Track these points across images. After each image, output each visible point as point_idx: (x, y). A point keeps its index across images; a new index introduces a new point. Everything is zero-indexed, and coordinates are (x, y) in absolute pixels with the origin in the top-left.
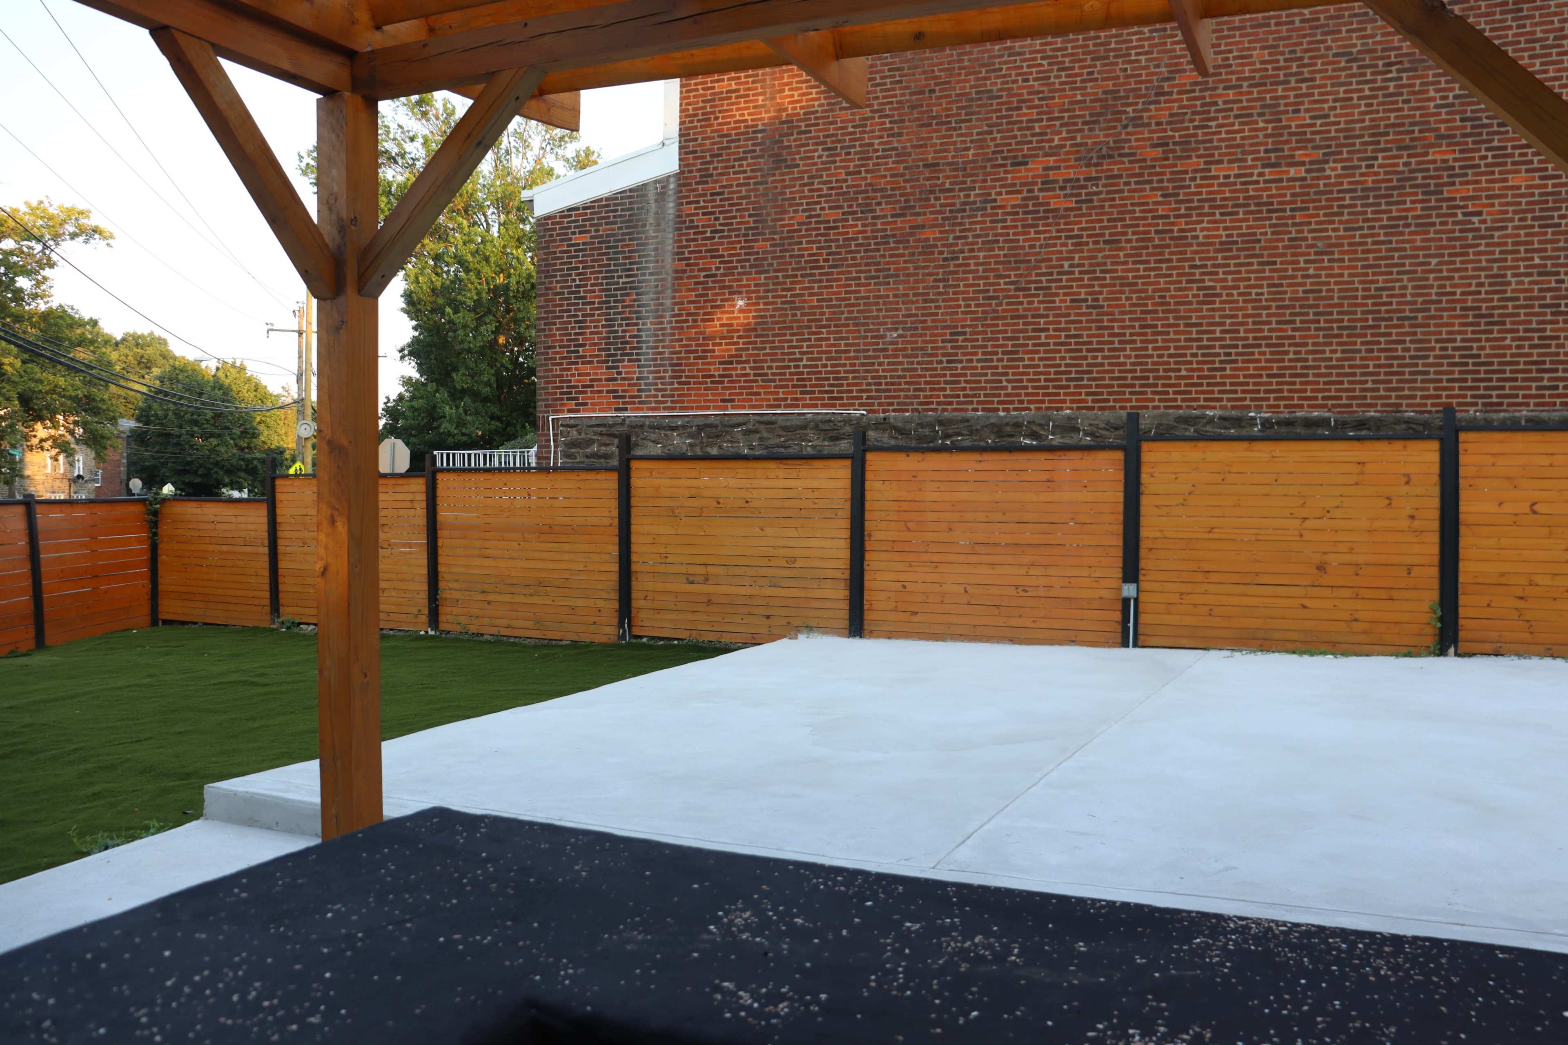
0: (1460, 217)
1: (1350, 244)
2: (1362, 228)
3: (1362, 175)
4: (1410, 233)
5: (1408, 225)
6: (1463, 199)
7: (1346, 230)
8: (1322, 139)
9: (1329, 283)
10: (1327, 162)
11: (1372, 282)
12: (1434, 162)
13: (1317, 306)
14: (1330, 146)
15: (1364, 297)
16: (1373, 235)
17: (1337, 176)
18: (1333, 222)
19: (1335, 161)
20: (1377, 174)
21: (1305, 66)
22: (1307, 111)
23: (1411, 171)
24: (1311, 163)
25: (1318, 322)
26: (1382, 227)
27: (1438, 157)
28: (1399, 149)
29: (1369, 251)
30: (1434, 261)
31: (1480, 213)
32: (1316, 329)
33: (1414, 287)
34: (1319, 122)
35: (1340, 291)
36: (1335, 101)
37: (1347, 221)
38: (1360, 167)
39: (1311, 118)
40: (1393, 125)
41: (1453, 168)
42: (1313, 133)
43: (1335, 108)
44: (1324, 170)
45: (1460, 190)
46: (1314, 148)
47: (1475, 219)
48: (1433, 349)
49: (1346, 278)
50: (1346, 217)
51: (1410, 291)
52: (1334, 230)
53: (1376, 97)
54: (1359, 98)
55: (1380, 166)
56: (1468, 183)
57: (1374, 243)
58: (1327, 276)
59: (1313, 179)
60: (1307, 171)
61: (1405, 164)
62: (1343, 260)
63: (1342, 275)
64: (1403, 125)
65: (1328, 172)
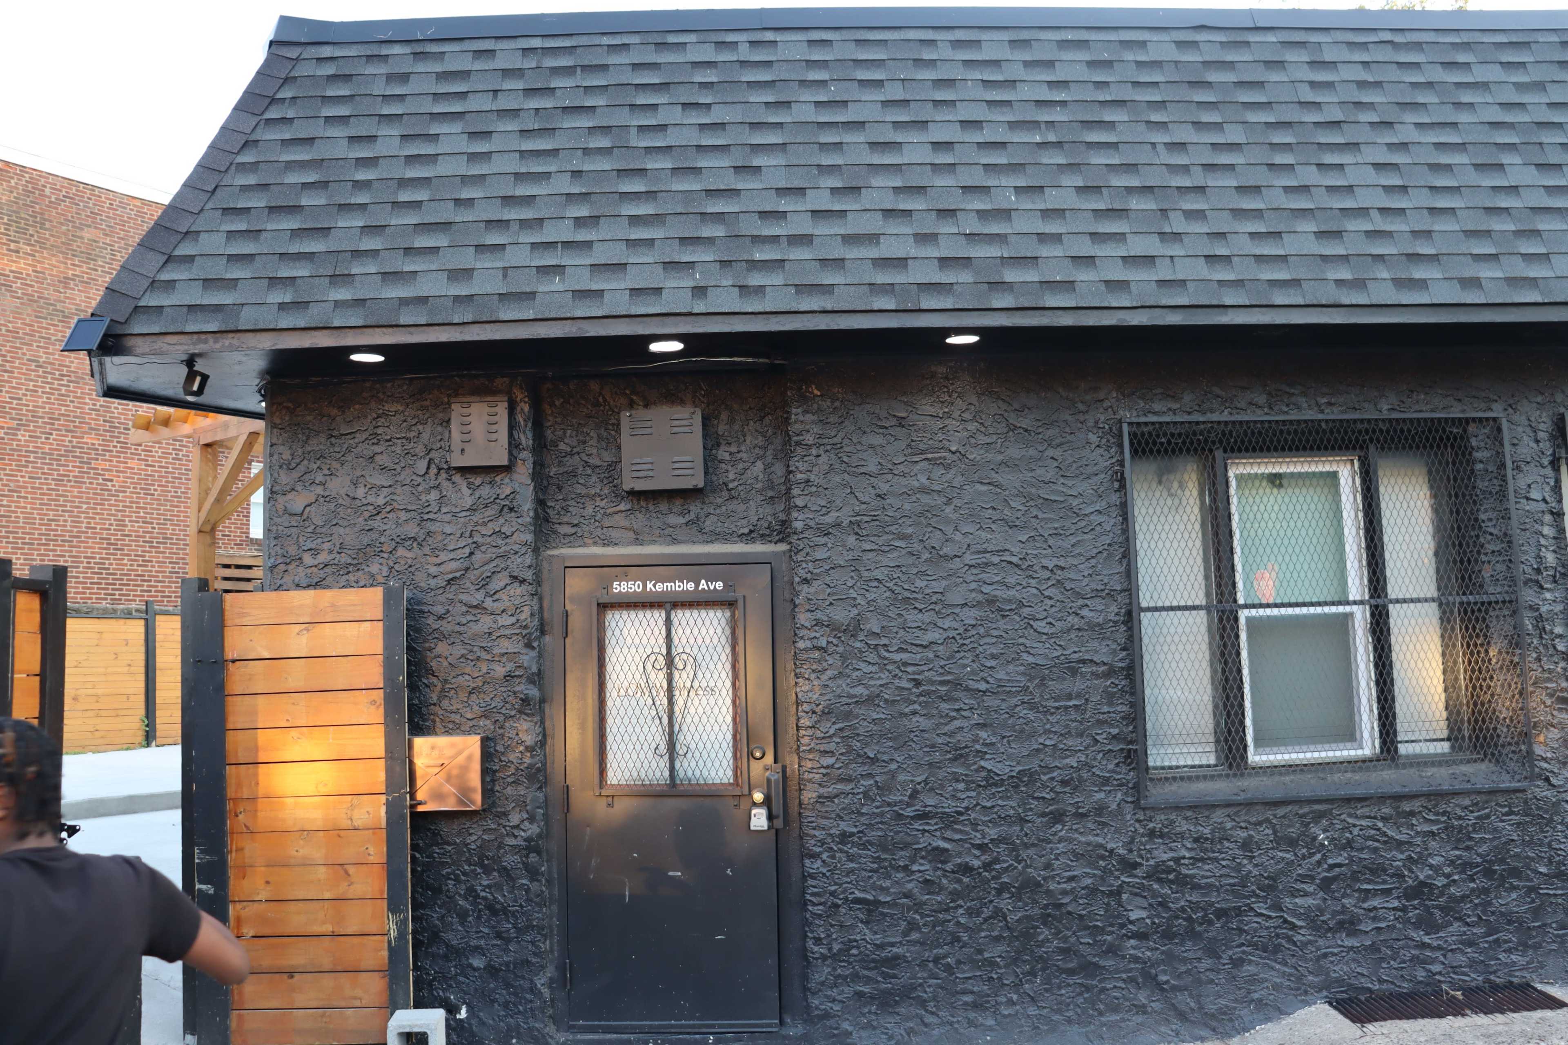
0: (101, 481)
1: (33, 488)
2: (40, 478)
3: (42, 443)
4: (72, 486)
5: (69, 481)
6: (103, 470)
7: (30, 478)
8: (17, 414)
9: (16, 512)
10: (19, 430)
11: (45, 515)
12: (87, 443)
13: (8, 527)
14: (21, 420)
15: (40, 524)
16: (47, 484)
17: (26, 441)
18: (21, 471)
19: (25, 430)
20: (51, 444)
21: (7, 361)
22: (7, 392)
23: (73, 447)
24: (8, 428)
25: (8, 537)
26: (53, 480)
27: (89, 441)
28: (67, 431)
29: (44, 494)
30: (85, 506)
31: (111, 481)
32: (7, 542)
33: (72, 522)
34: (15, 402)
35: (25, 518)
36: (27, 390)
37: (31, 472)
38: (40, 438)
39: (11, 398)
40: (63, 415)
41: (97, 450)
42: (11, 408)
43: (26, 395)
44: (16, 435)
45: (101, 465)
46: (12, 419)
47: (109, 484)
48: (82, 562)
49: (28, 510)
50: (30, 469)
51: (69, 524)
52: (22, 477)
53: (53, 394)
54: (43, 392)
55: (54, 440)
56: (105, 460)
57: (49, 489)
58: (16, 507)
59: (9, 439)
60: (6, 433)
61: (70, 442)
62: (26, 498)
63: (26, 508)
64: (69, 416)
65: (20, 437)
